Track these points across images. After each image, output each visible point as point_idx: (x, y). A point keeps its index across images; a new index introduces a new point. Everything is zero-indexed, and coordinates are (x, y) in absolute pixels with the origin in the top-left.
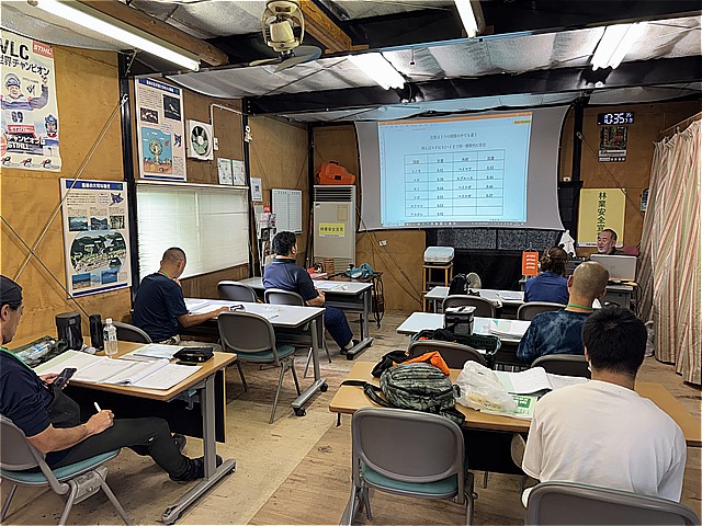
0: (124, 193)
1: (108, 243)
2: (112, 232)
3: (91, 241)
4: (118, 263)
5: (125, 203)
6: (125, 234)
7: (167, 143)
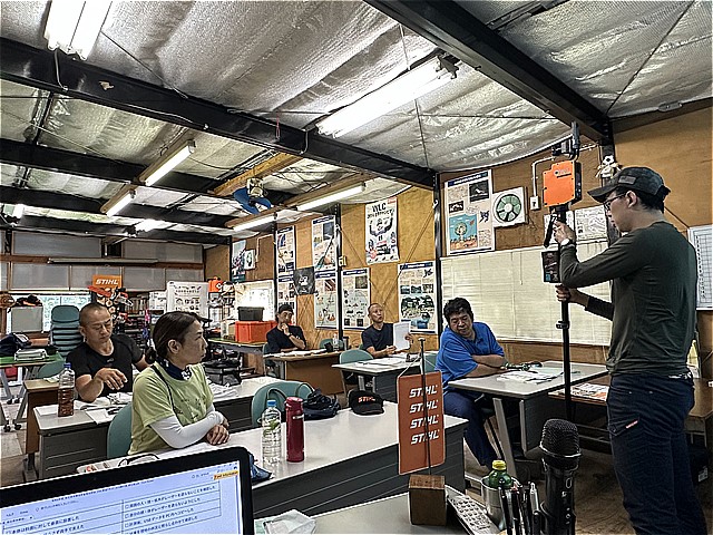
0: (433, 269)
1: (421, 302)
2: (424, 295)
3: (411, 300)
4: (428, 316)
5: (434, 275)
6: (434, 297)
7: (471, 223)
